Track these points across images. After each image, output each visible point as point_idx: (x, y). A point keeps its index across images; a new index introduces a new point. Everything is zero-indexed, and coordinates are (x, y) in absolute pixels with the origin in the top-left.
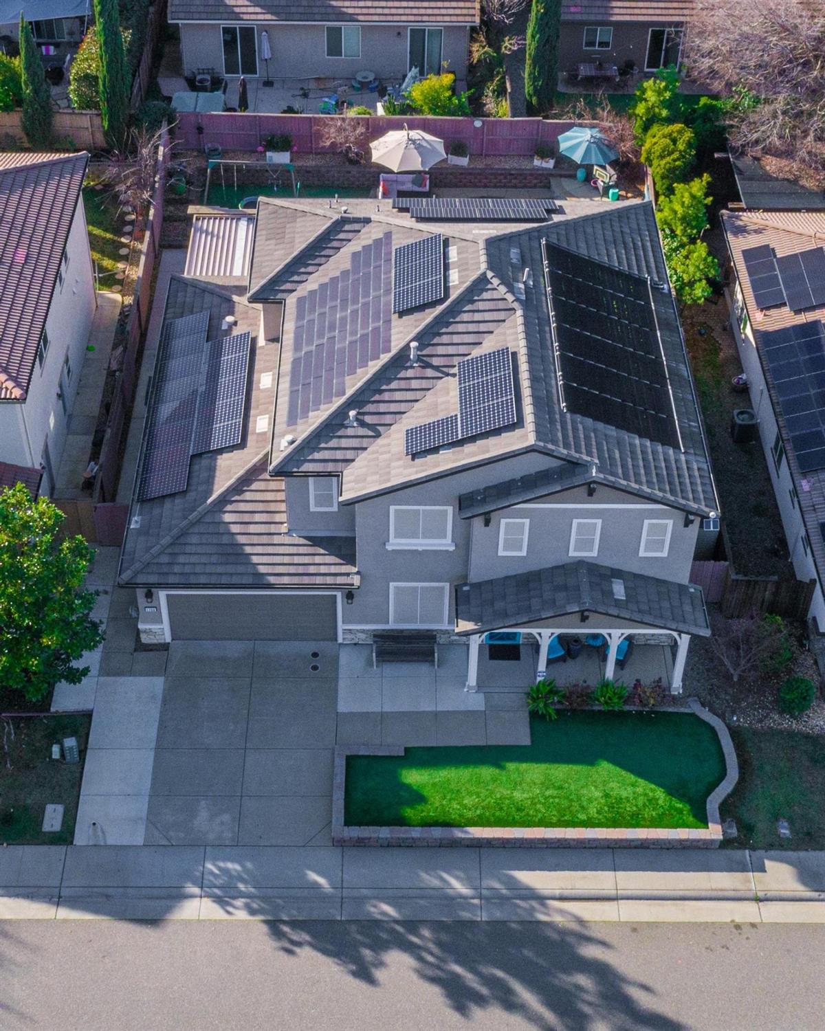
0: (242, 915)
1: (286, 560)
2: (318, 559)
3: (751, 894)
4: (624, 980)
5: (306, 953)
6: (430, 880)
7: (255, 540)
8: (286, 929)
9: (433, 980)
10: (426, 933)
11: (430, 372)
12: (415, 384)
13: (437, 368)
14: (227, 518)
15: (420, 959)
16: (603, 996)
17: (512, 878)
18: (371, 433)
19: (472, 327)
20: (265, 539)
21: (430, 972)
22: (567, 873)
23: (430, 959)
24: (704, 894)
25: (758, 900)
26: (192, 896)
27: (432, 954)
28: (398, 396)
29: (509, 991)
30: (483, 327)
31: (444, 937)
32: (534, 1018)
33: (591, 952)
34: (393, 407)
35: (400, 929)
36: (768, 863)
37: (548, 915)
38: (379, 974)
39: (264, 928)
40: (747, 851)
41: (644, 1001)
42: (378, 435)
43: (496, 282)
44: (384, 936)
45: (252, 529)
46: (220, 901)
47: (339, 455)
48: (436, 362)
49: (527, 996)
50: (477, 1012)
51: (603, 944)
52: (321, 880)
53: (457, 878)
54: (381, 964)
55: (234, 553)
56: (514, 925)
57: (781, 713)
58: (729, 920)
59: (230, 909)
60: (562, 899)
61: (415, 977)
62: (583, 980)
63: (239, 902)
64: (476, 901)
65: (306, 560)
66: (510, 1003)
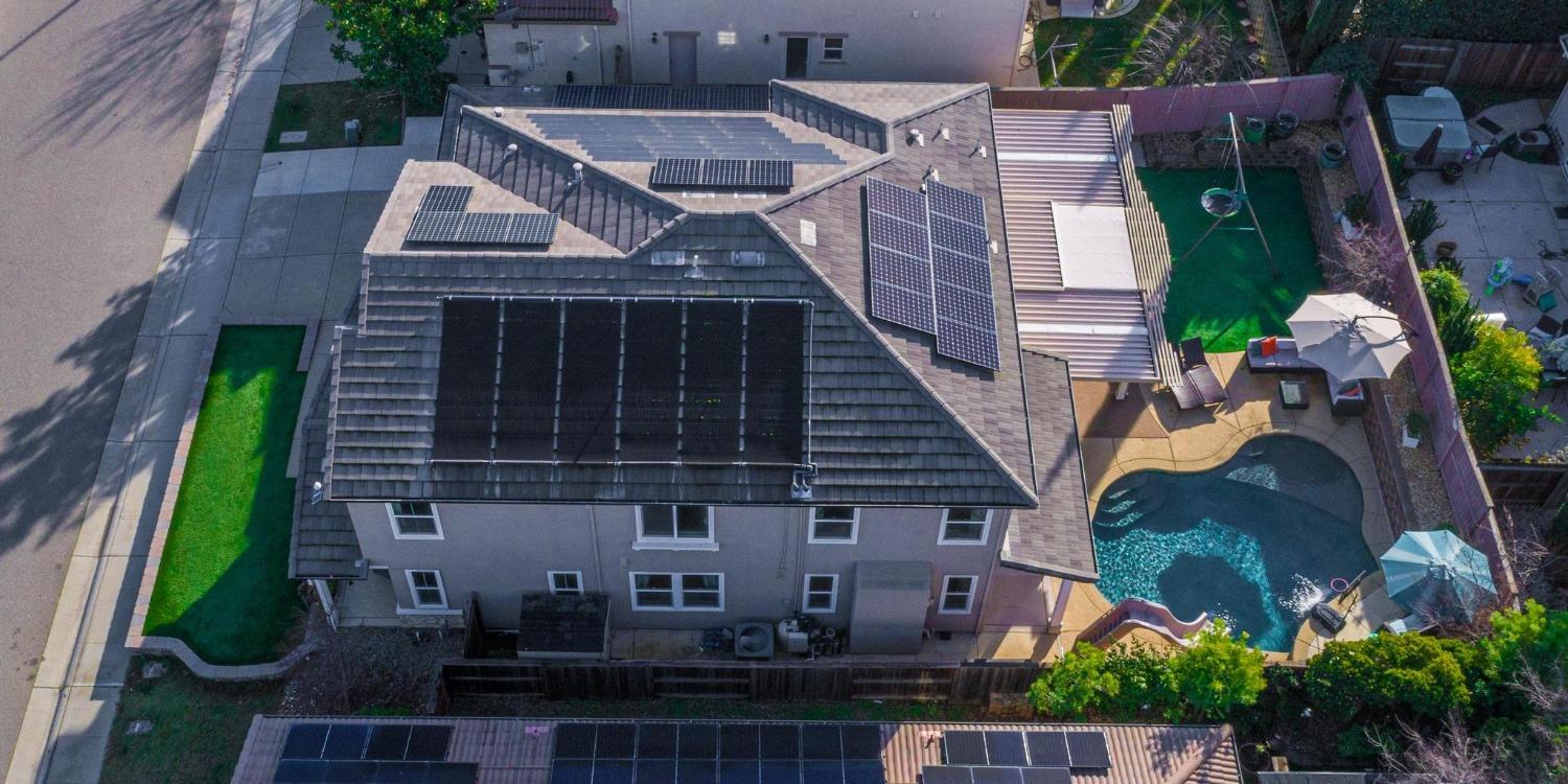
35: (113, 378)
39: (142, 283)
40: (122, 685)
44: (110, 366)
54: (79, 365)
58: (46, 654)
59: (170, 260)
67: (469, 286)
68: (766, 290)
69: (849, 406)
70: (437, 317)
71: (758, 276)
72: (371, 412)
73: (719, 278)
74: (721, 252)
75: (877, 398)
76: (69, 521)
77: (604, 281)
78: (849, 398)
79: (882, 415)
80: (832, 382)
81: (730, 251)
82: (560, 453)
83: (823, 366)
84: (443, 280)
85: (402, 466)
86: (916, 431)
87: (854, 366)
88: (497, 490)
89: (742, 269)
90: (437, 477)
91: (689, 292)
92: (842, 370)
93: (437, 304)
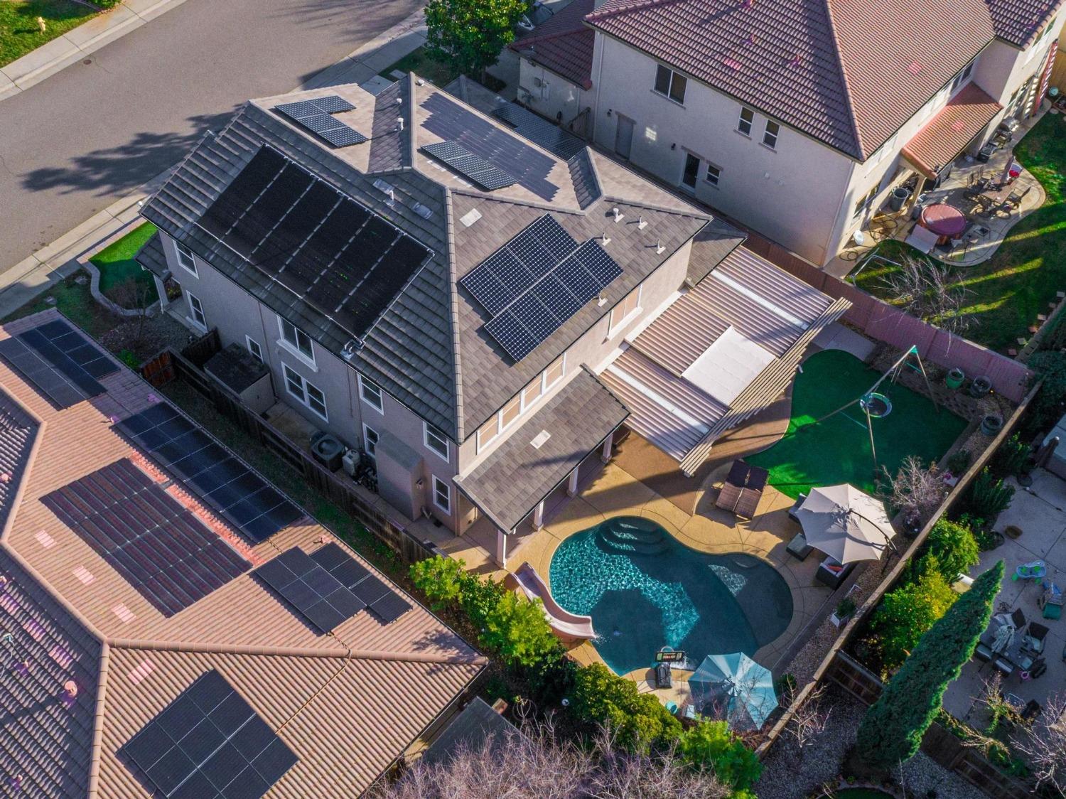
25: (42, 263)
29: (127, 153)
33: (104, 188)
36: (48, 279)
40: (64, 277)
49: (117, 156)
51: (100, 195)
58: (50, 245)
67: (282, 145)
68: (417, 233)
69: (408, 323)
70: (254, 152)
71: (420, 223)
72: (190, 182)
73: (400, 213)
74: (412, 199)
75: (425, 328)
76: (119, 193)
77: (343, 180)
78: (412, 319)
79: (420, 339)
80: (410, 305)
81: (417, 201)
82: (253, 257)
83: (413, 293)
84: (272, 135)
85: (182, 217)
86: (431, 360)
87: (429, 303)
88: (212, 257)
89: (415, 214)
90: (191, 233)
91: (379, 211)
92: (420, 301)
93: (260, 145)
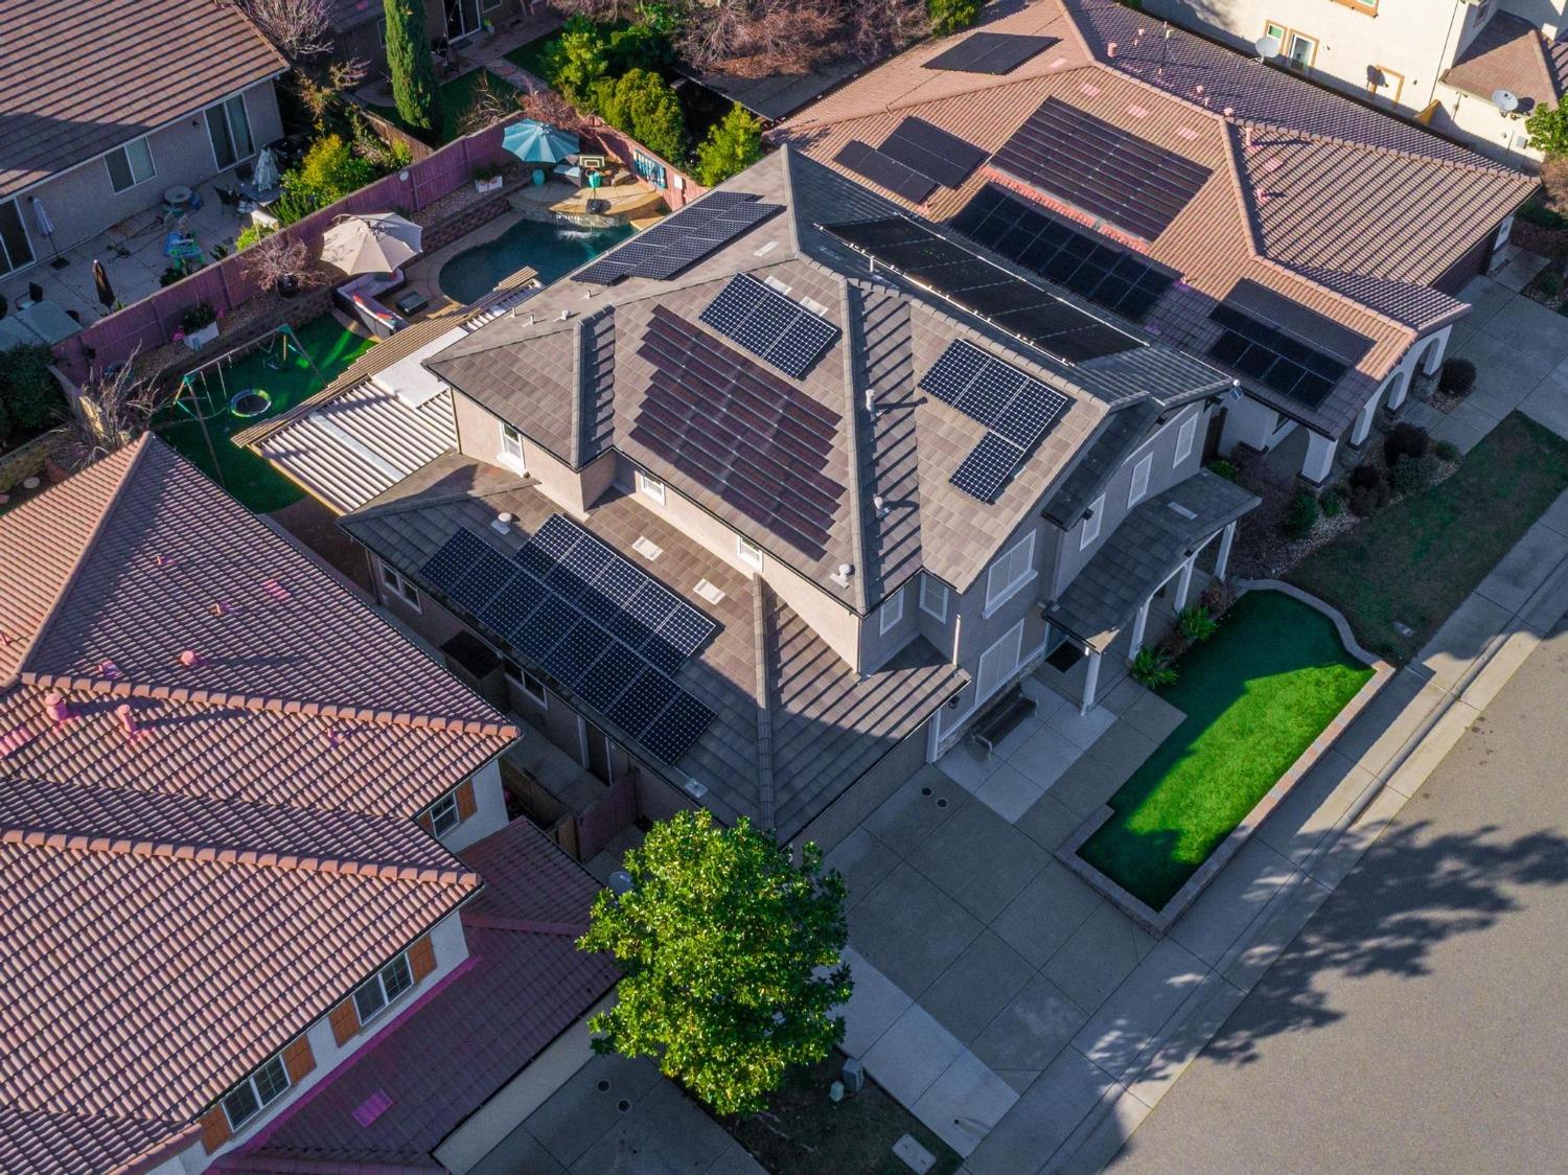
0: (1175, 1070)
1: (888, 705)
2: (914, 682)
3: (1449, 698)
4: (1470, 838)
5: (1262, 1046)
6: (1256, 896)
7: (841, 709)
8: (1221, 1044)
9: (1369, 969)
10: (1312, 939)
11: (899, 413)
12: (897, 433)
13: (898, 405)
14: (794, 707)
15: (1338, 964)
16: (1475, 863)
17: (1304, 836)
18: (909, 509)
19: (889, 344)
20: (849, 702)
21: (1358, 967)
22: (1331, 797)
23: (1344, 956)
24: (1425, 725)
25: (1457, 698)
26: (1118, 1097)
27: (1341, 951)
28: (895, 455)
29: (1423, 924)
30: (898, 337)
31: (1328, 929)
32: (1463, 926)
33: (1423, 839)
34: (902, 470)
35: (1291, 956)
36: (1428, 664)
37: (1361, 840)
38: (1331, 1005)
39: (1206, 1062)
41: (1502, 839)
42: (916, 507)
43: (866, 286)
44: (1290, 972)
45: (828, 700)
46: (1145, 1075)
47: (904, 551)
48: (893, 398)
49: (1438, 915)
50: (1427, 961)
51: (1422, 825)
52: (1188, 977)
53: (1270, 874)
54: (1320, 997)
55: (837, 739)
56: (1356, 871)
57: (1294, 541)
58: (1464, 729)
59: (1160, 1073)
60: (1354, 819)
61: (1355, 982)
62: (1449, 865)
63: (1158, 1062)
64: (1307, 880)
65: (904, 691)
66: (1439, 932)
